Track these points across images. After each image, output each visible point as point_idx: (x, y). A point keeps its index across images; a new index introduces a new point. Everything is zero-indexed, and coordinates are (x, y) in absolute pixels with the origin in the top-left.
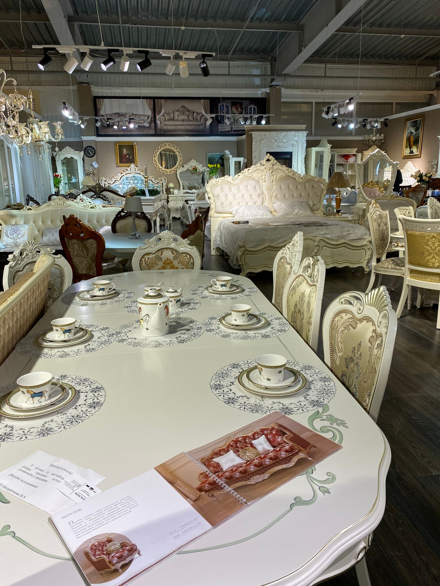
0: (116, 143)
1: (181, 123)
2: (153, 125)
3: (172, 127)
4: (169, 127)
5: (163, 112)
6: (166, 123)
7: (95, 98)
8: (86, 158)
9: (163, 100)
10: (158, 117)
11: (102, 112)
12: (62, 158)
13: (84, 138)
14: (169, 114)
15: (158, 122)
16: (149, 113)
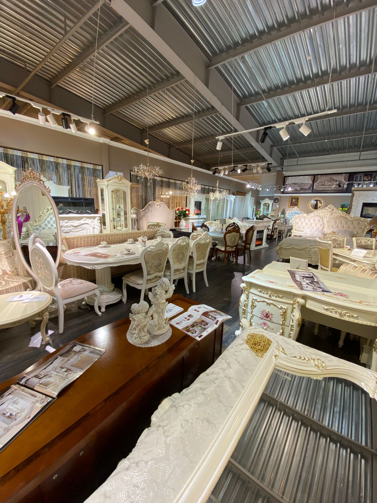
0: (290, 196)
1: (328, 187)
2: (311, 188)
3: (322, 189)
4: (320, 189)
5: (318, 181)
6: (319, 187)
7: (285, 177)
8: (274, 203)
9: (319, 176)
10: (315, 184)
11: (287, 183)
12: (264, 203)
13: (275, 195)
14: (322, 182)
15: (315, 186)
16: (311, 182)
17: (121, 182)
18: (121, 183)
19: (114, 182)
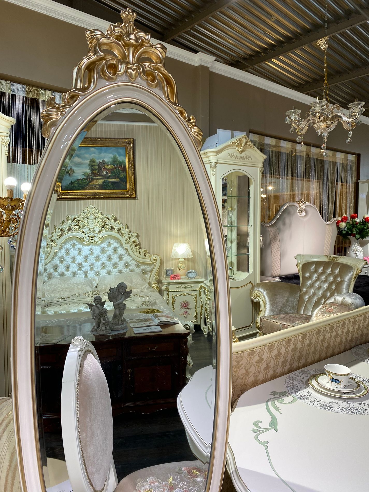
17: (243, 155)
18: (243, 158)
19: (229, 154)
